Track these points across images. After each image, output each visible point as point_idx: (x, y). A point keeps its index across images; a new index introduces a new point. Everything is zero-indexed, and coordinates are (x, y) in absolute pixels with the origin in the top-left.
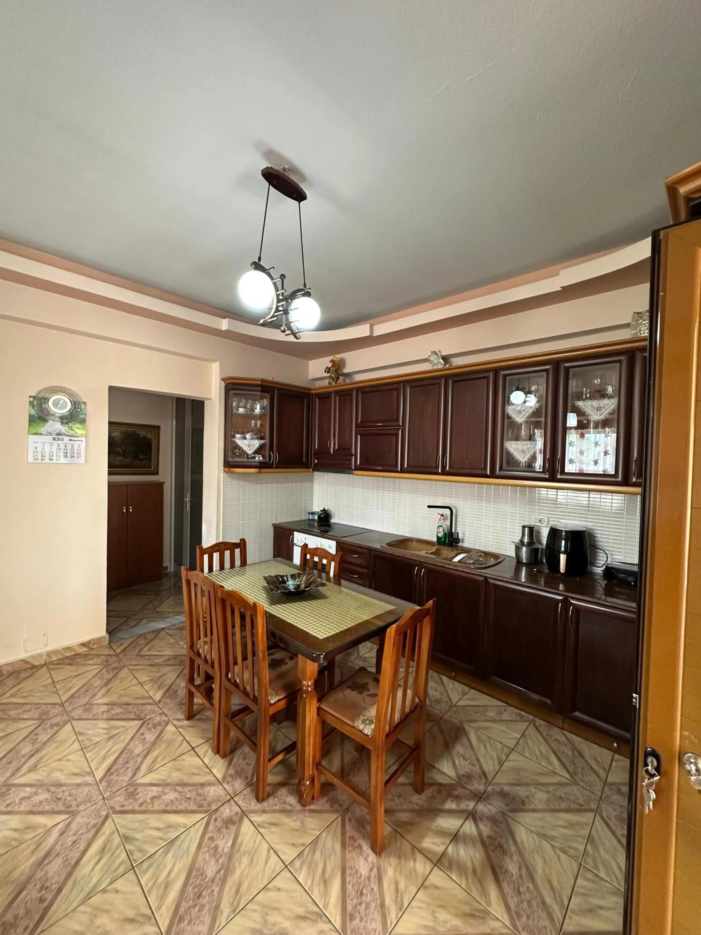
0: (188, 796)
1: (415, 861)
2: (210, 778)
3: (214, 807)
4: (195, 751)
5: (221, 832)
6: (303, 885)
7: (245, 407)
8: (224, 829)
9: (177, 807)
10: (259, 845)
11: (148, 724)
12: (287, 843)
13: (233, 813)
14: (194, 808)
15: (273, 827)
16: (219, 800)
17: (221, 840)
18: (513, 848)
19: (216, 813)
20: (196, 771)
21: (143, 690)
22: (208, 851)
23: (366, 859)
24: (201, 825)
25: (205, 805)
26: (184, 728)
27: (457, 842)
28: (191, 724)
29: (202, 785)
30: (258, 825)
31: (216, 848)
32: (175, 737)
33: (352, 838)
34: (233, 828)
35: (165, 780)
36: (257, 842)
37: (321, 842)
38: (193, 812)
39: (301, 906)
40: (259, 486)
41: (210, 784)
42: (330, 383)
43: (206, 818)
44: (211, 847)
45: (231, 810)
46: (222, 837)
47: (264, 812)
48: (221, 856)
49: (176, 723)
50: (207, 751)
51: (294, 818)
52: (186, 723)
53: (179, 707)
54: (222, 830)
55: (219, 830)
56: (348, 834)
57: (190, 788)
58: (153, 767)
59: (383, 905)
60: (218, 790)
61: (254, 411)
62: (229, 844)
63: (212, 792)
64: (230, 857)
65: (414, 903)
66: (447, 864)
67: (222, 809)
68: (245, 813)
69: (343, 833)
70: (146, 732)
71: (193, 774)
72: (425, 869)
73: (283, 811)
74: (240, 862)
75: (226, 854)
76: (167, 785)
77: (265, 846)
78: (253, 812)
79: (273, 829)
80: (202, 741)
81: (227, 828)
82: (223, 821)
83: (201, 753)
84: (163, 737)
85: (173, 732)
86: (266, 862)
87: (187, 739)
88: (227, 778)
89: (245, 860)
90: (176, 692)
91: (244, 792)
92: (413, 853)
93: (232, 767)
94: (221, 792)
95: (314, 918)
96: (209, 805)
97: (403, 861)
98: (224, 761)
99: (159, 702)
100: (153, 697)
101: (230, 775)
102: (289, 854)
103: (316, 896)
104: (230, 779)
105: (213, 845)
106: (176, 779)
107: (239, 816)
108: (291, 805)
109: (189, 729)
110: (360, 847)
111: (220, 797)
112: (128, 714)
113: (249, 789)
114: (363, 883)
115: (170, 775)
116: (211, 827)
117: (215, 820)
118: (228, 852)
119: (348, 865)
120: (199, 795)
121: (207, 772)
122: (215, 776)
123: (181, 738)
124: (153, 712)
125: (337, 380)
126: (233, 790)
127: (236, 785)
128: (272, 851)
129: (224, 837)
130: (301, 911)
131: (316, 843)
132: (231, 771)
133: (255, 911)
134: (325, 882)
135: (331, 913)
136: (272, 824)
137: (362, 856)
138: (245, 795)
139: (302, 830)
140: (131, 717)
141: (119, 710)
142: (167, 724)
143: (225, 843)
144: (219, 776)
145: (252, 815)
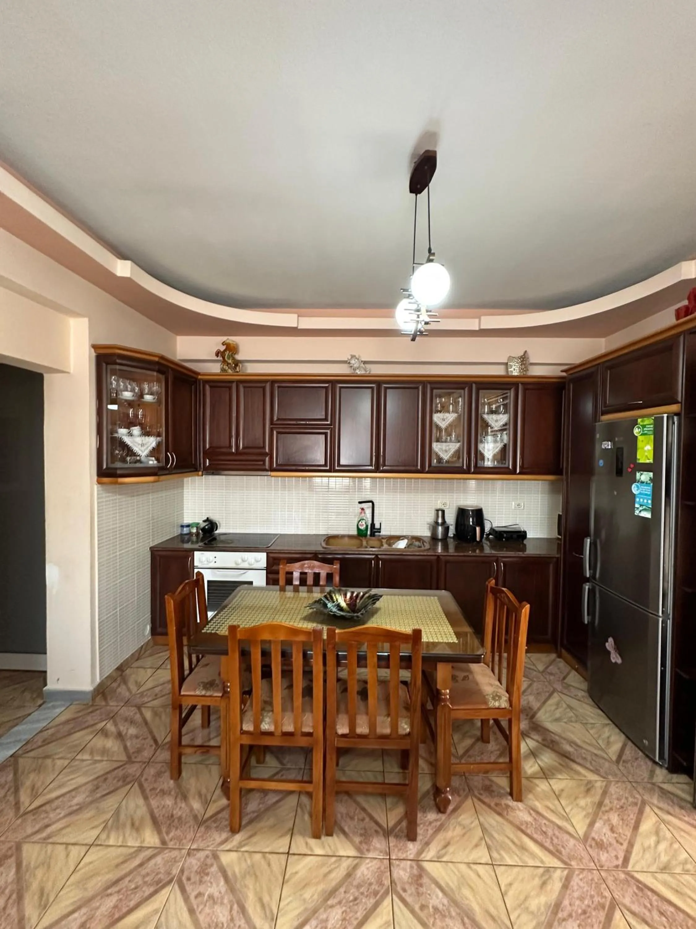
0: (351, 898)
1: (538, 786)
2: (346, 864)
3: (387, 882)
4: (294, 854)
5: (423, 893)
6: (516, 864)
7: (133, 390)
8: (421, 889)
9: (357, 919)
10: (458, 871)
11: (189, 879)
12: (472, 849)
13: (408, 870)
14: (372, 901)
15: (448, 847)
16: (383, 872)
17: (431, 899)
18: (557, 738)
19: (396, 884)
20: (325, 870)
21: (110, 849)
22: (435, 919)
23: (519, 810)
24: (399, 908)
25: (377, 888)
26: (244, 845)
27: (537, 756)
28: (250, 833)
29: (349, 875)
30: (438, 858)
31: (436, 909)
32: (249, 862)
33: (497, 805)
34: (425, 880)
35: (306, 910)
36: (456, 871)
37: (487, 826)
38: (376, 905)
39: (533, 879)
40: (135, 499)
41: (355, 867)
42: (223, 370)
43: (394, 896)
44: (432, 913)
45: (404, 870)
46: (428, 896)
47: (427, 844)
48: (448, 910)
49: (227, 846)
50: (307, 843)
51: (451, 827)
52: (238, 838)
53: (202, 829)
54: (421, 892)
55: (419, 894)
56: (492, 804)
57: (342, 890)
58: (271, 911)
59: (560, 828)
60: (370, 865)
61: (143, 398)
62: (440, 894)
63: (366, 872)
64: (454, 902)
65: (567, 810)
66: (549, 773)
67: (395, 875)
68: (417, 861)
69: (489, 806)
70: (201, 889)
71: (326, 875)
72: (546, 785)
73: (438, 830)
74: (467, 899)
75: (450, 905)
76: (315, 911)
77: (463, 867)
78: (420, 853)
79: (451, 849)
80: (288, 838)
81: (421, 885)
82: (411, 884)
83: (303, 850)
84: (234, 874)
85: (239, 859)
86: (479, 876)
87: (267, 850)
88: (362, 847)
89: (466, 892)
90: (172, 816)
91: (391, 845)
92: (530, 781)
93: (351, 835)
94: (375, 865)
95: (547, 877)
96: (381, 884)
97: (534, 792)
98: (338, 836)
99: (164, 842)
100: (143, 845)
101: (361, 843)
102: (482, 854)
103: (531, 863)
104: (364, 846)
105: (431, 910)
106: (316, 897)
107: (415, 867)
108: (436, 820)
109: (254, 839)
110: (508, 806)
111: (379, 868)
112: (135, 893)
113: (391, 839)
114: (537, 826)
115: (304, 900)
116: (409, 900)
117: (405, 890)
118: (448, 902)
119: (518, 823)
120: (358, 887)
121: (335, 862)
122: (349, 857)
123: (258, 857)
124: (175, 861)
125: (235, 368)
126: (381, 852)
127: (378, 845)
128: (472, 866)
129: (429, 895)
130: (537, 882)
131: (485, 829)
132: (357, 840)
133: (519, 916)
134: (523, 848)
135: (549, 863)
136: (445, 846)
137: (516, 810)
138: (396, 846)
139: (467, 831)
140: (147, 893)
141: (111, 902)
142: (215, 857)
143: (437, 897)
144: (352, 852)
145: (423, 855)
